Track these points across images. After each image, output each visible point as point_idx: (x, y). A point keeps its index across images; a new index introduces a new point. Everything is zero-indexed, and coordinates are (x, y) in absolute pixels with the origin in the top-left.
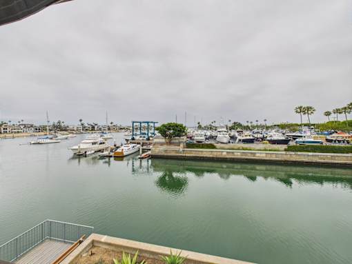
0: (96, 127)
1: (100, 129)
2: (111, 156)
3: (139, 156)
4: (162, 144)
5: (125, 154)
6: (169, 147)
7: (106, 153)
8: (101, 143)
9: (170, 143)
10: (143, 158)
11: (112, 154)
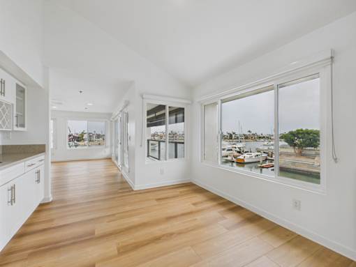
0: (233, 136)
1: (238, 138)
2: (234, 162)
3: (259, 165)
4: (289, 155)
5: (246, 161)
6: (297, 159)
7: (229, 158)
8: (229, 150)
9: (301, 155)
10: (263, 167)
11: (234, 160)
